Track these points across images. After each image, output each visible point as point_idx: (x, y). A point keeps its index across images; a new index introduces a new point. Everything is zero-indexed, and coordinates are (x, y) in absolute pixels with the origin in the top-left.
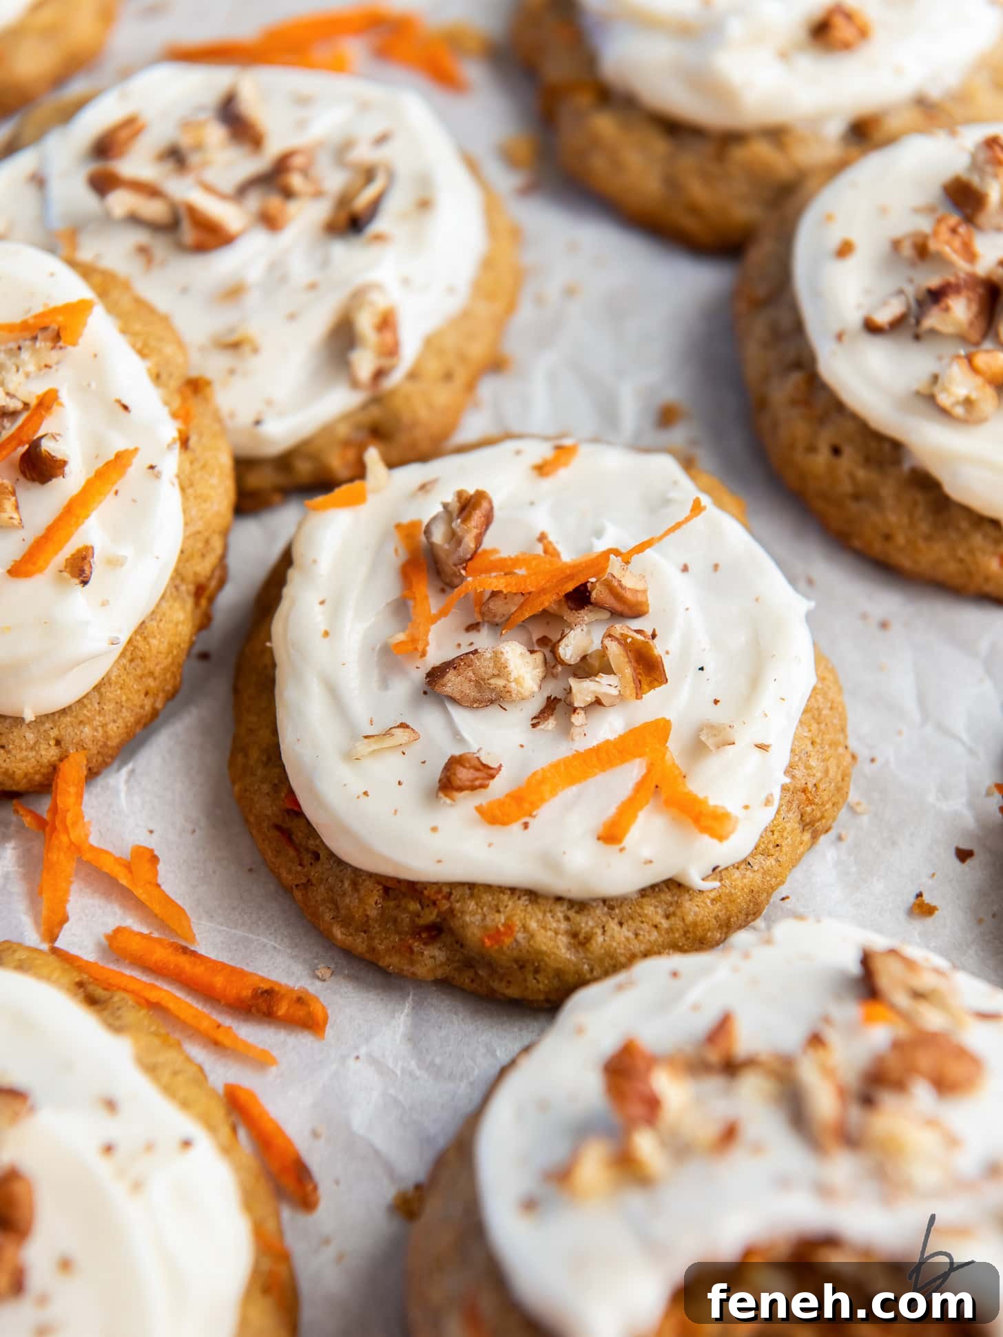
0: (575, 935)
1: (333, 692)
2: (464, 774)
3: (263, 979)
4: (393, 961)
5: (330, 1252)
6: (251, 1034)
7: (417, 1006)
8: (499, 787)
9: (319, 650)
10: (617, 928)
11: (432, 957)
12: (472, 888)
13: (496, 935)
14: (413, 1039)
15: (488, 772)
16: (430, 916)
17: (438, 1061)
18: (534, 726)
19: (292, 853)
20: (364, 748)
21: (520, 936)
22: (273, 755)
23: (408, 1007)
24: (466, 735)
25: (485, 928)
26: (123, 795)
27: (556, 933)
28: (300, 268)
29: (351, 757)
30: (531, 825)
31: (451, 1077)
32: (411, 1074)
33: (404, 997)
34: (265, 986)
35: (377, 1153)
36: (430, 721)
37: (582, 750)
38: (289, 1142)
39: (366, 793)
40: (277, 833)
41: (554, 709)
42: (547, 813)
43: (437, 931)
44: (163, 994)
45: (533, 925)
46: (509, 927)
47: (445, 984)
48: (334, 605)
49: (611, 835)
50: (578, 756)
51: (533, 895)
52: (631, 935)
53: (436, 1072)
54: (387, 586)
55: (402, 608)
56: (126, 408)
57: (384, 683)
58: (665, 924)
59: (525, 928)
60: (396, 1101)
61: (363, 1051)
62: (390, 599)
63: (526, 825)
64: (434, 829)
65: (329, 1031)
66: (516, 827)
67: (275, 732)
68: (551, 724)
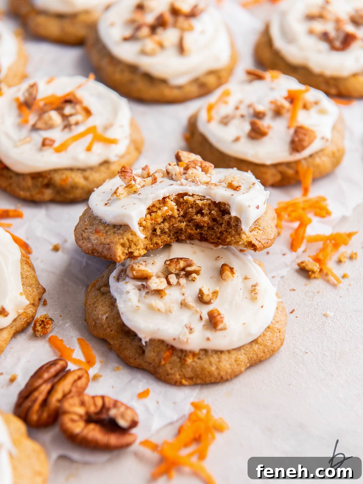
0: (85, 177)
2: (47, 142)
4: (37, 197)
8: (56, 145)
11: (48, 194)
12: (56, 171)
13: (64, 180)
15: (53, 141)
16: (46, 181)
21: (71, 180)
25: (61, 179)
41: (67, 127)
43: (49, 185)
45: (73, 177)
46: (67, 178)
47: (53, 201)
49: (89, 149)
51: (71, 169)
52: (99, 175)
59: (71, 178)
68: (66, 130)
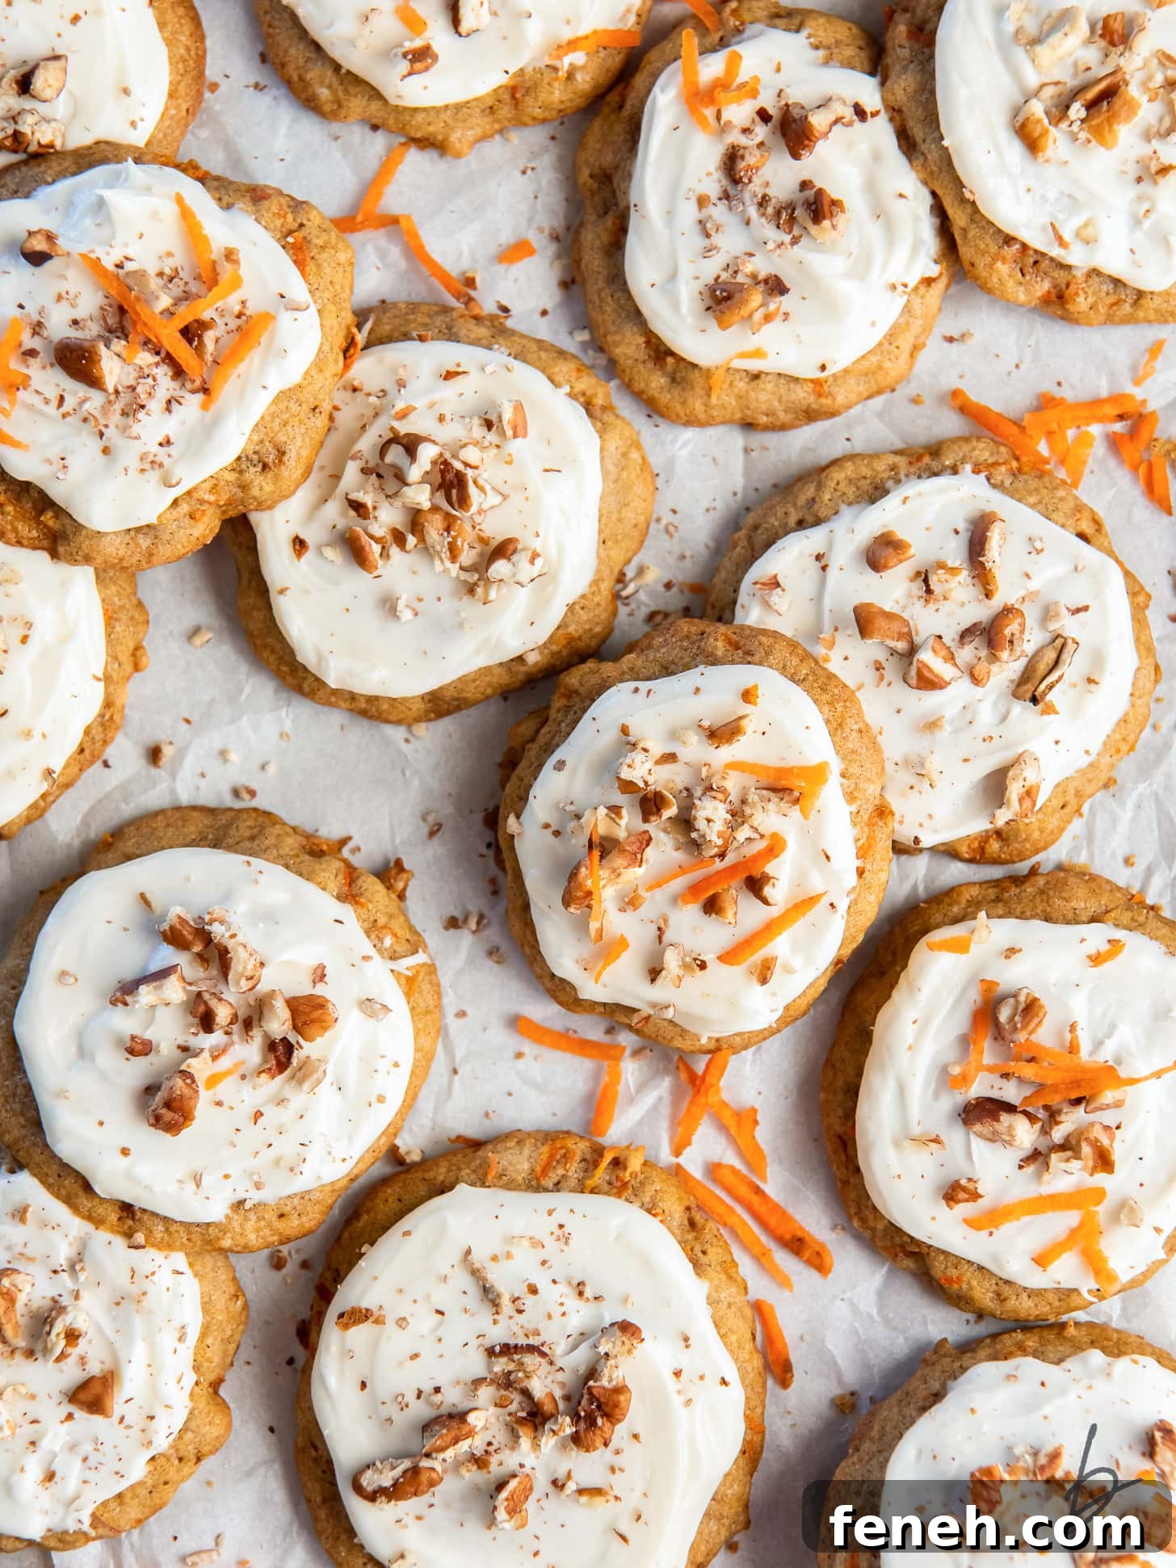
0: (998, 1295)
1: (902, 1092)
3: (801, 1228)
5: (789, 1421)
6: (782, 1258)
7: (891, 1271)
8: (981, 1205)
9: (903, 1057)
10: (1026, 1299)
13: (950, 1280)
14: (881, 1295)
16: (914, 1249)
17: (891, 1315)
18: (1021, 1167)
19: (844, 1159)
20: (907, 1144)
21: (964, 1286)
22: (852, 1092)
23: (884, 1270)
24: (975, 1158)
25: (945, 1274)
26: (748, 1064)
27: (987, 1290)
28: (986, 716)
29: (897, 1144)
30: (995, 1234)
31: (895, 1329)
32: (872, 1318)
33: (883, 1264)
34: (799, 1234)
35: (836, 1364)
36: (955, 1136)
37: (1044, 1194)
38: (785, 1345)
39: (899, 1176)
40: (838, 1140)
41: (1036, 1159)
42: (1007, 1229)
43: (915, 1256)
44: (736, 1219)
45: (974, 1283)
46: (959, 1280)
48: (922, 1025)
49: (1042, 1260)
50: (1041, 1198)
52: (1032, 1305)
53: (887, 1321)
54: (960, 1022)
55: (966, 1042)
56: (828, 857)
57: (937, 1095)
58: (1057, 1303)
59: (969, 1283)
60: (857, 1333)
61: (848, 1295)
62: (960, 1032)
63: (991, 1234)
64: (933, 1219)
65: (831, 1275)
66: (985, 1233)
67: (859, 1074)
68: (1030, 1169)
